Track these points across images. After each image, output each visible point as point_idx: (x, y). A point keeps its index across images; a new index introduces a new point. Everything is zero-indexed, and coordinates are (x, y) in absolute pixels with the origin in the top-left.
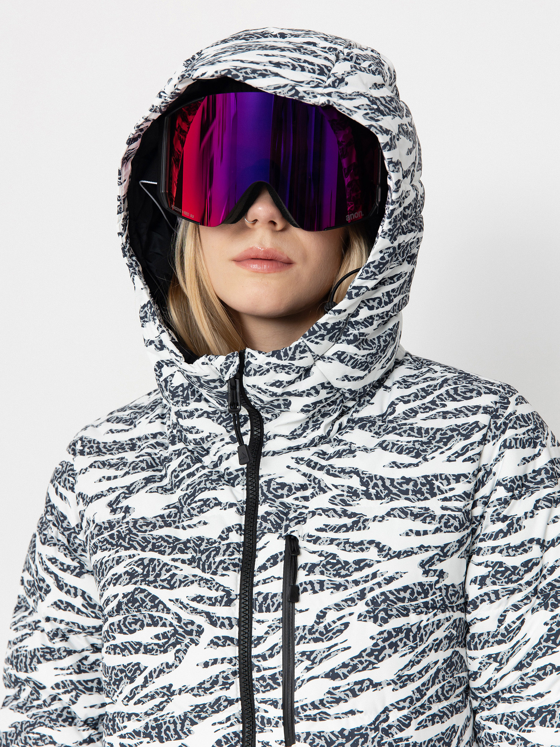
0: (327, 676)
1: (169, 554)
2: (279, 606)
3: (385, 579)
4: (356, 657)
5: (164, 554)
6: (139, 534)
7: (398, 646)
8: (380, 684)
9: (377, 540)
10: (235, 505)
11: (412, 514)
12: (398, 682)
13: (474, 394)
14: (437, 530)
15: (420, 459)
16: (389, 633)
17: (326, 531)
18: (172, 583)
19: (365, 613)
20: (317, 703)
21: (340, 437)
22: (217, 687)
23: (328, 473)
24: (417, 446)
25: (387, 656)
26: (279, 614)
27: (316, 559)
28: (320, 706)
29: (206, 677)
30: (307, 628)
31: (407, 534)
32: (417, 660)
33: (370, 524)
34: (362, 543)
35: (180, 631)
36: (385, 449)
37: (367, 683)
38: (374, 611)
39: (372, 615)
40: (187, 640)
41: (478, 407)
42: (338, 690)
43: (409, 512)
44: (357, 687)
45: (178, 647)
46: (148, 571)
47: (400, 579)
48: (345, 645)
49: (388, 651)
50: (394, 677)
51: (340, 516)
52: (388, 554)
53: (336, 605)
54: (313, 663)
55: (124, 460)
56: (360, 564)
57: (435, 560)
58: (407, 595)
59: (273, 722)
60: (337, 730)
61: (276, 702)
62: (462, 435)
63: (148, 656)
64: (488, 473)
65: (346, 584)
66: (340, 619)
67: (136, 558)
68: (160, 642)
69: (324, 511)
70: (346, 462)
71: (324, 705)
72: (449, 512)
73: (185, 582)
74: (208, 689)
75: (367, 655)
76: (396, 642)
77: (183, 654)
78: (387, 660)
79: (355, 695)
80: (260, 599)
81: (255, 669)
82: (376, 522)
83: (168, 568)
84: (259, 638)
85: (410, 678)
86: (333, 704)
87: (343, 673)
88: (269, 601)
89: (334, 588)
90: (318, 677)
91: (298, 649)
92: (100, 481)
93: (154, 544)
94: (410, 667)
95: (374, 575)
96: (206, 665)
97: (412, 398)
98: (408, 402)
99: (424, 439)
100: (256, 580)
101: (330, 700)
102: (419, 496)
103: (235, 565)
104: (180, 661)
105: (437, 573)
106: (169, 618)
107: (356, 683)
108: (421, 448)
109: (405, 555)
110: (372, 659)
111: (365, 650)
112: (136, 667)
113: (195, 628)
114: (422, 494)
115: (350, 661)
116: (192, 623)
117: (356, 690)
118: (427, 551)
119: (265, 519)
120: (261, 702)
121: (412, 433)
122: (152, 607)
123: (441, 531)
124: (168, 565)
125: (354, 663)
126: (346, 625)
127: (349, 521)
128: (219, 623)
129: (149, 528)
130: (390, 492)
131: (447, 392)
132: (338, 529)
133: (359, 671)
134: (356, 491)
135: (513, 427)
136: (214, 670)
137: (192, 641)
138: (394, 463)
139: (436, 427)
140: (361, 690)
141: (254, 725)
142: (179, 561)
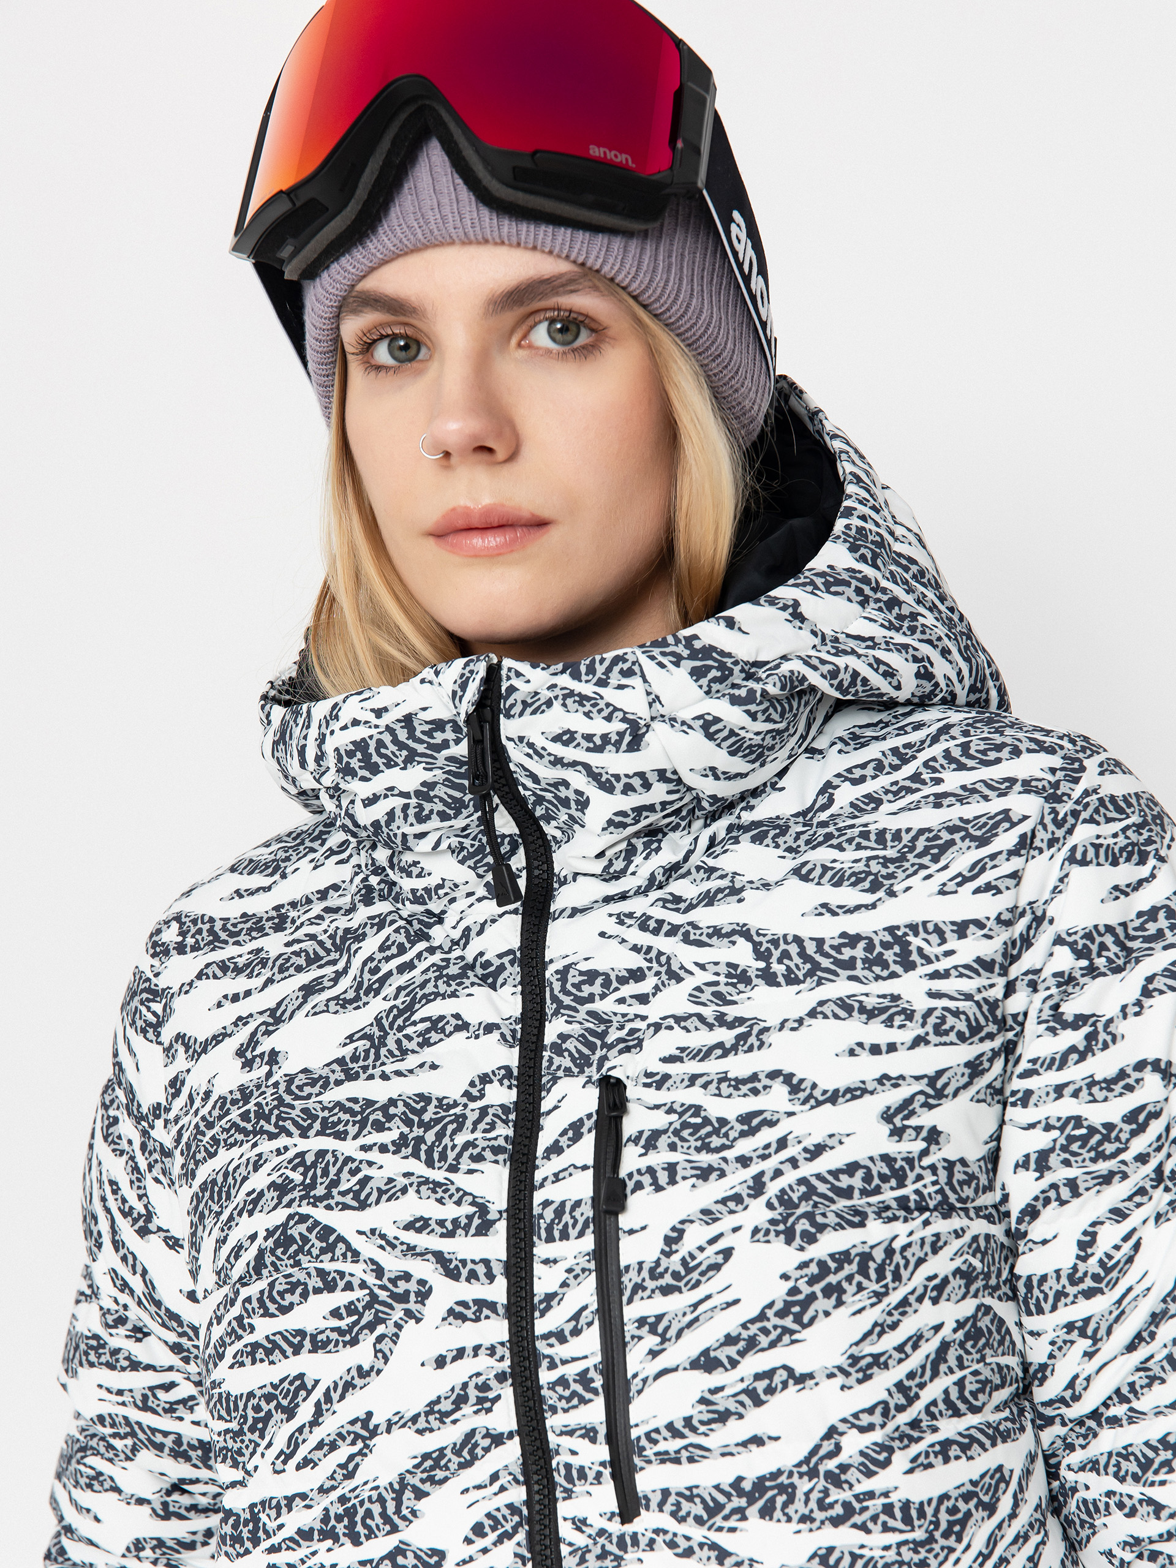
0: (695, 1365)
1: (355, 1138)
2: (586, 1225)
3: (805, 1150)
4: (753, 1321)
5: (344, 1139)
6: (296, 1103)
7: (845, 1292)
8: (811, 1376)
9: (787, 1070)
10: (497, 1027)
11: (862, 1010)
12: (851, 1370)
13: (1005, 753)
14: (919, 1041)
15: (881, 894)
16: (821, 1264)
17: (681, 1060)
18: (362, 1197)
19: (767, 1226)
20: (679, 1425)
21: (711, 862)
22: (467, 1409)
23: (686, 939)
24: (875, 867)
25: (821, 1314)
26: (588, 1242)
27: (660, 1120)
28: (686, 1431)
29: (443, 1390)
30: (646, 1267)
31: (852, 1053)
32: (889, 1320)
33: (772, 1037)
34: (754, 1077)
35: (383, 1295)
36: (805, 878)
37: (781, 1375)
38: (785, 1220)
39: (781, 1227)
40: (398, 1314)
41: (1012, 781)
42: (721, 1394)
43: (856, 1005)
44: (761, 1386)
45: (380, 1329)
46: (314, 1177)
47: (839, 1148)
48: (729, 1296)
49: (822, 1304)
50: (843, 1361)
51: (711, 1027)
52: (811, 1096)
53: (705, 1212)
54: (664, 1339)
55: (263, 955)
56: (751, 1123)
57: (916, 1105)
58: (857, 1181)
59: (591, 1475)
60: (726, 1481)
61: (594, 1430)
62: (973, 838)
63: (320, 1355)
64: (1039, 920)
65: (724, 1165)
66: (712, 1241)
67: (290, 1154)
68: (343, 1324)
69: (678, 1019)
70: (723, 914)
71: (694, 1430)
72: (945, 1003)
73: (390, 1192)
74: (448, 1414)
75: (777, 1314)
76: (839, 1283)
77: (391, 1344)
78: (821, 1324)
79: (758, 1403)
80: (549, 1214)
81: (545, 1363)
82: (786, 1032)
83: (354, 1166)
84: (550, 1297)
85: (879, 1361)
86: (713, 1426)
87: (728, 1357)
88: (566, 1218)
89: (697, 1177)
90: (676, 1369)
91: (631, 1312)
92: (219, 1005)
93: (325, 1120)
94: (874, 1337)
95: (782, 1143)
96: (440, 1362)
97: (869, 771)
98: (862, 779)
99: (891, 853)
100: (538, 1176)
101: (706, 1417)
102: (877, 969)
103: (496, 1150)
104: (386, 1359)
105: (924, 1134)
106: (358, 1270)
107: (758, 1377)
108: (884, 872)
109: (848, 1096)
110: (788, 1322)
111: (771, 1305)
112: (297, 1383)
113: (413, 1286)
114: (885, 965)
115: (740, 1329)
116: (407, 1277)
117: (760, 1391)
118: (896, 1086)
119: (557, 1049)
120: (562, 1433)
121: (865, 843)
122: (323, 1251)
123: (927, 1043)
124: (354, 1160)
125: (751, 1333)
126: (727, 1253)
127: (727, 1036)
128: (464, 1273)
129: (316, 1089)
130: (816, 966)
131: (947, 753)
132: (704, 1054)
133: (763, 1350)
134: (744, 971)
135: (1091, 820)
136: (458, 1373)
137: (409, 1314)
138: (824, 906)
139: (917, 826)
140: (770, 1391)
141: (552, 1485)
142: (376, 1148)
